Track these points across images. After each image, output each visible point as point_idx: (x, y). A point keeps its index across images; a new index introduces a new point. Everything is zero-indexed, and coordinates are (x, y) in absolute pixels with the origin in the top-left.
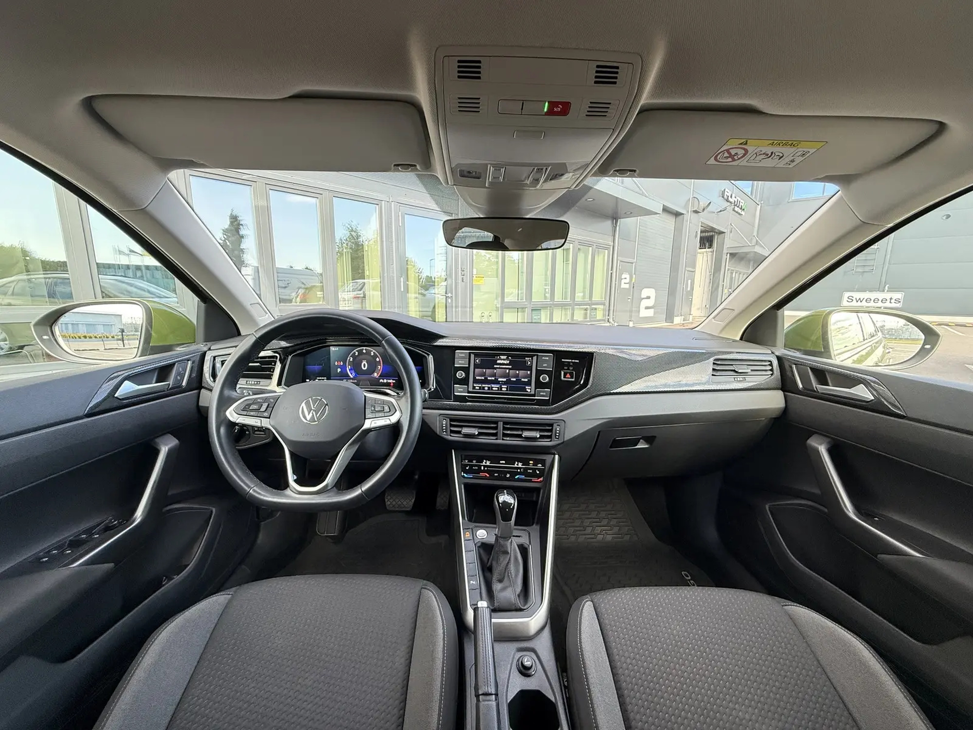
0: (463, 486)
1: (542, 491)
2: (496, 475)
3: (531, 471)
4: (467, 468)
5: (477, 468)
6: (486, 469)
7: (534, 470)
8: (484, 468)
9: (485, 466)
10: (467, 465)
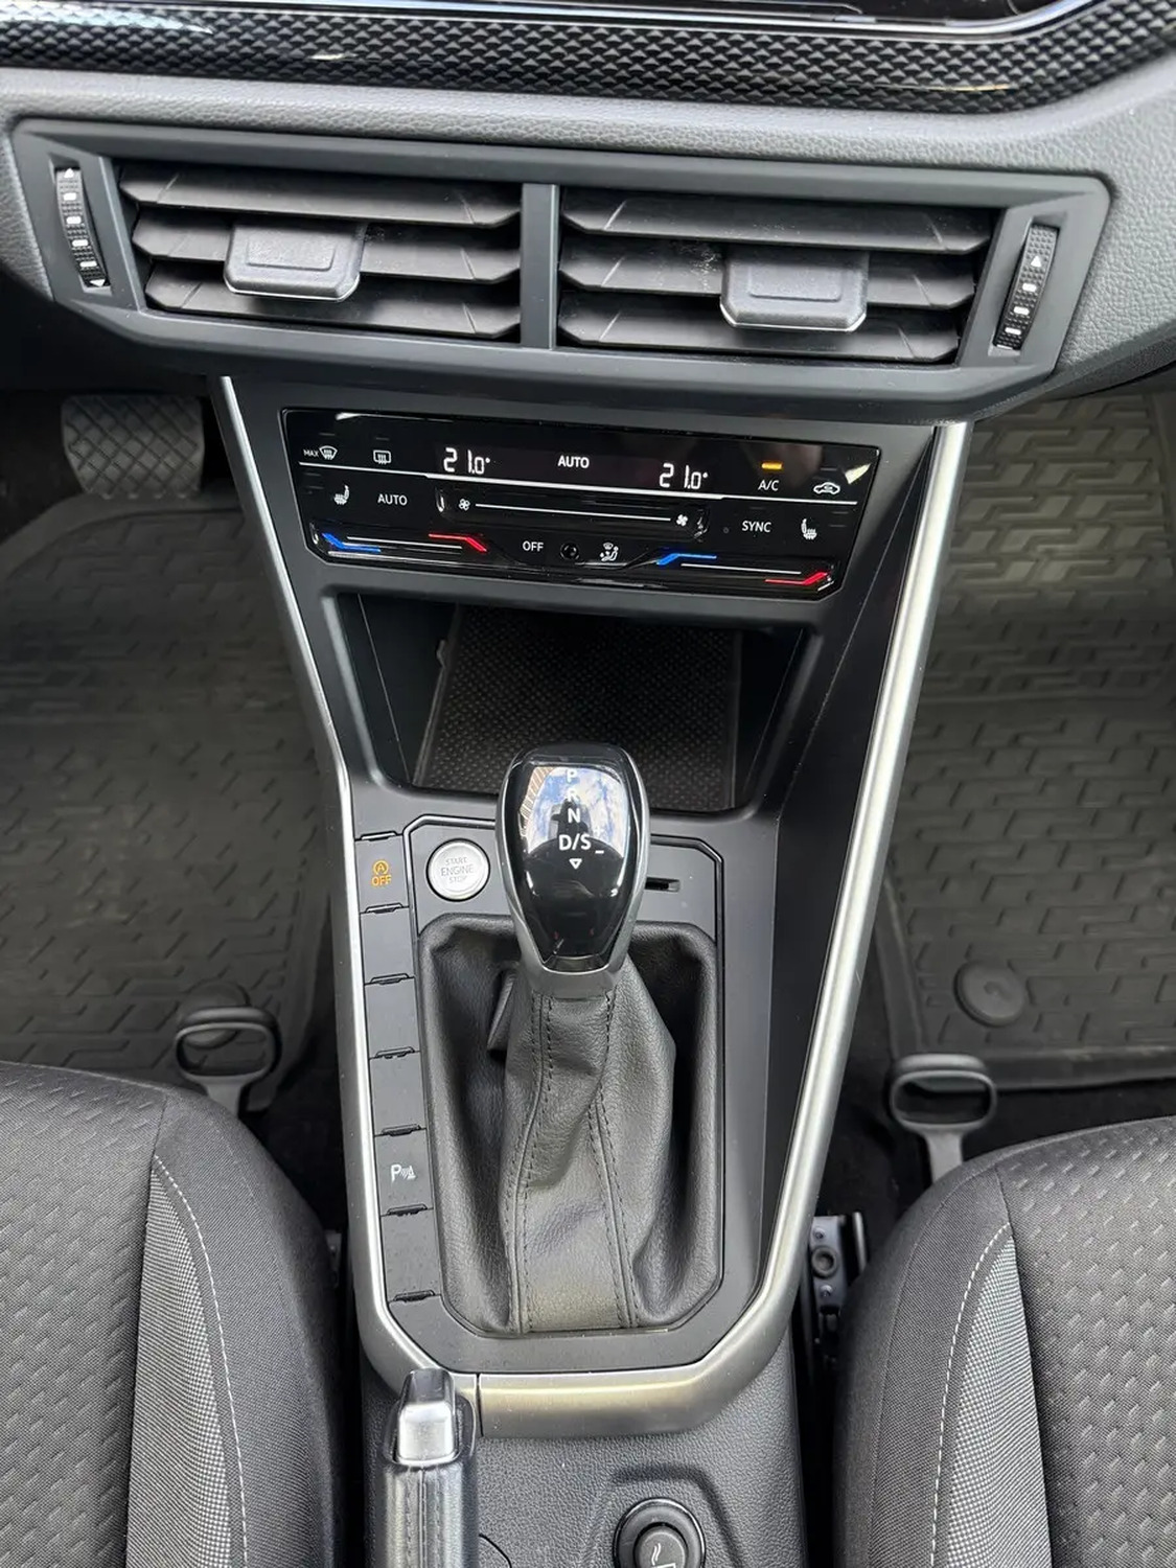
0: (329, 607)
1: (816, 647)
2: (530, 546)
3: (761, 527)
4: (341, 500)
5: (401, 499)
6: (464, 505)
7: (786, 519)
8: (453, 503)
9: (454, 491)
10: (335, 481)
